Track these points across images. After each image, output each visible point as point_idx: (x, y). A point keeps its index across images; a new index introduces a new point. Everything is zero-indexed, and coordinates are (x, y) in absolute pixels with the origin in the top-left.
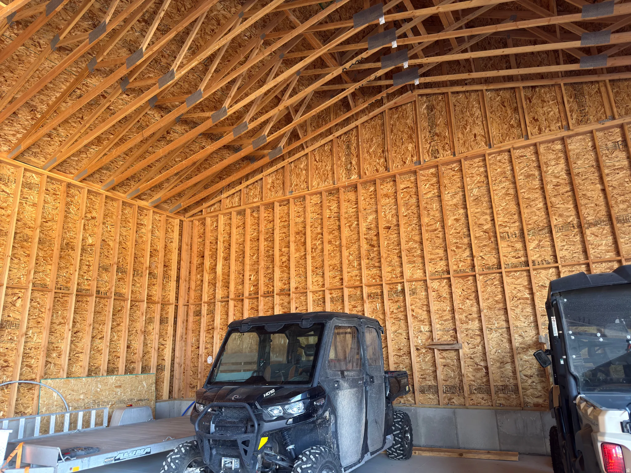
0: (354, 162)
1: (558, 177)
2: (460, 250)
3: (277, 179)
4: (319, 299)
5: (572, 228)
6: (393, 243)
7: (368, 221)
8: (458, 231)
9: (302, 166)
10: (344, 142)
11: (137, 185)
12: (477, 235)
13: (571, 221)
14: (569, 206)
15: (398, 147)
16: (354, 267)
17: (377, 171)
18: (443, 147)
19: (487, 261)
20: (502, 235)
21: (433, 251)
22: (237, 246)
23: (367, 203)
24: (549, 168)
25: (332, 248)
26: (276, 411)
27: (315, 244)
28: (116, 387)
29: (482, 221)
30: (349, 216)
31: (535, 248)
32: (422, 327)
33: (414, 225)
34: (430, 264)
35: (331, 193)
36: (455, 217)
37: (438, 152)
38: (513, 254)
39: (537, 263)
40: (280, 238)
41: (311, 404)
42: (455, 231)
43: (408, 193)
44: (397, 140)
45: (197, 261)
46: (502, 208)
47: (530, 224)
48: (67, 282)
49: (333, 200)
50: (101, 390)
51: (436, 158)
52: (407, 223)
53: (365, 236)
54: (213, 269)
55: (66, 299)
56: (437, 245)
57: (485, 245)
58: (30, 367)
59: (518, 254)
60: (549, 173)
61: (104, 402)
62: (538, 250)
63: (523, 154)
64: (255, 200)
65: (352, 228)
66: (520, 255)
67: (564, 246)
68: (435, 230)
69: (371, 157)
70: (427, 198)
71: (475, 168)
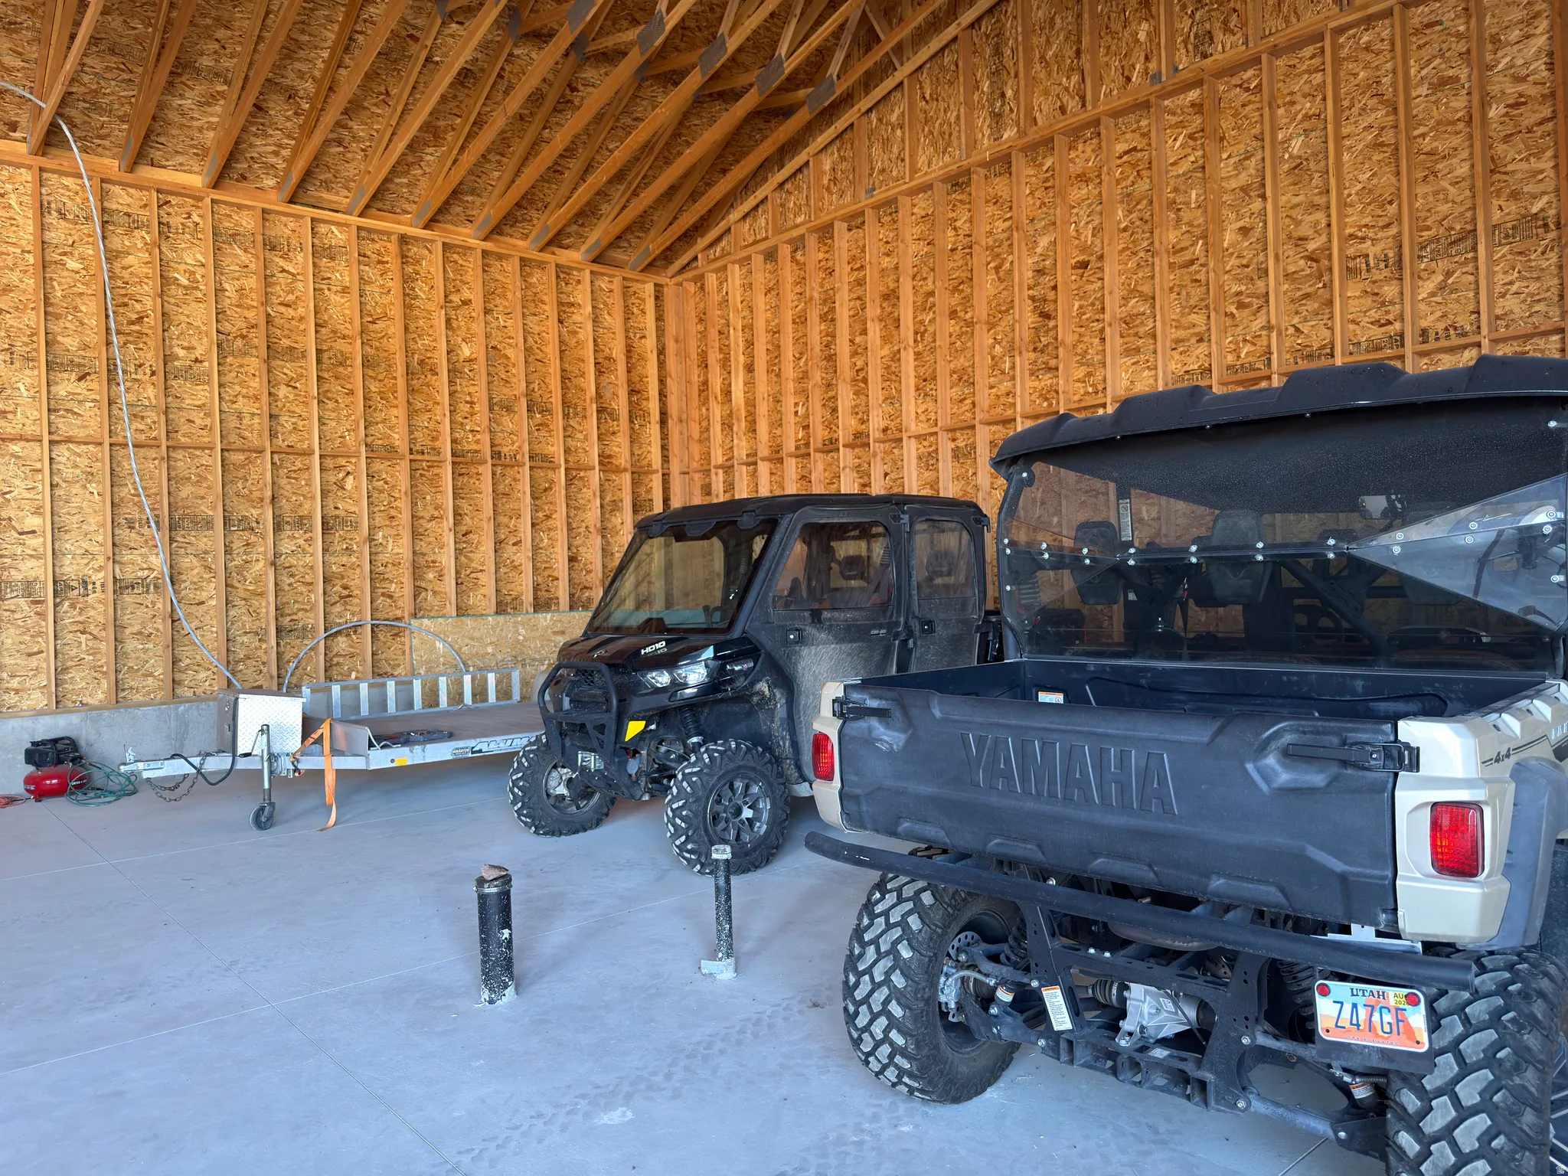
0: (1009, 93)
1: (1524, 79)
2: (1246, 312)
3: (843, 159)
4: (929, 454)
5: (1541, 231)
6: (1093, 304)
7: (1039, 250)
8: (1245, 262)
9: (894, 118)
10: (988, 37)
12: (1291, 269)
13: (1542, 210)
14: (1541, 166)
15: (1113, 34)
16: (1003, 372)
17: (1063, 109)
18: (1225, 22)
19: (1308, 336)
20: (1351, 265)
21: (1184, 321)
22: (769, 336)
23: (1038, 203)
24: (1500, 54)
25: (957, 328)
26: (663, 679)
27: (922, 322)
28: (555, 633)
29: (1305, 230)
30: (995, 242)
31: (1433, 294)
32: (1144, 508)
33: (1142, 254)
34: (1174, 353)
35: (957, 184)
36: (1241, 224)
37: (1211, 38)
38: (1374, 314)
39: (1432, 336)
40: (852, 313)
41: (723, 668)
42: (1238, 262)
43: (1134, 165)
44: (1113, 15)
45: (699, 376)
46: (1360, 186)
47: (1428, 228)
48: (434, 439)
49: (961, 201)
50: (526, 639)
51: (1205, 56)
52: (1127, 248)
53: (1031, 292)
55: (436, 471)
56: (1192, 302)
57: (1307, 296)
58: (391, 597)
59: (1387, 312)
60: (1500, 67)
61: (534, 660)
62: (1438, 299)
63: (1433, 18)
64: (799, 220)
65: (1001, 274)
66: (1391, 317)
67: (1511, 283)
68: (1192, 262)
69: (1049, 74)
70: (1178, 176)
71: (1299, 75)
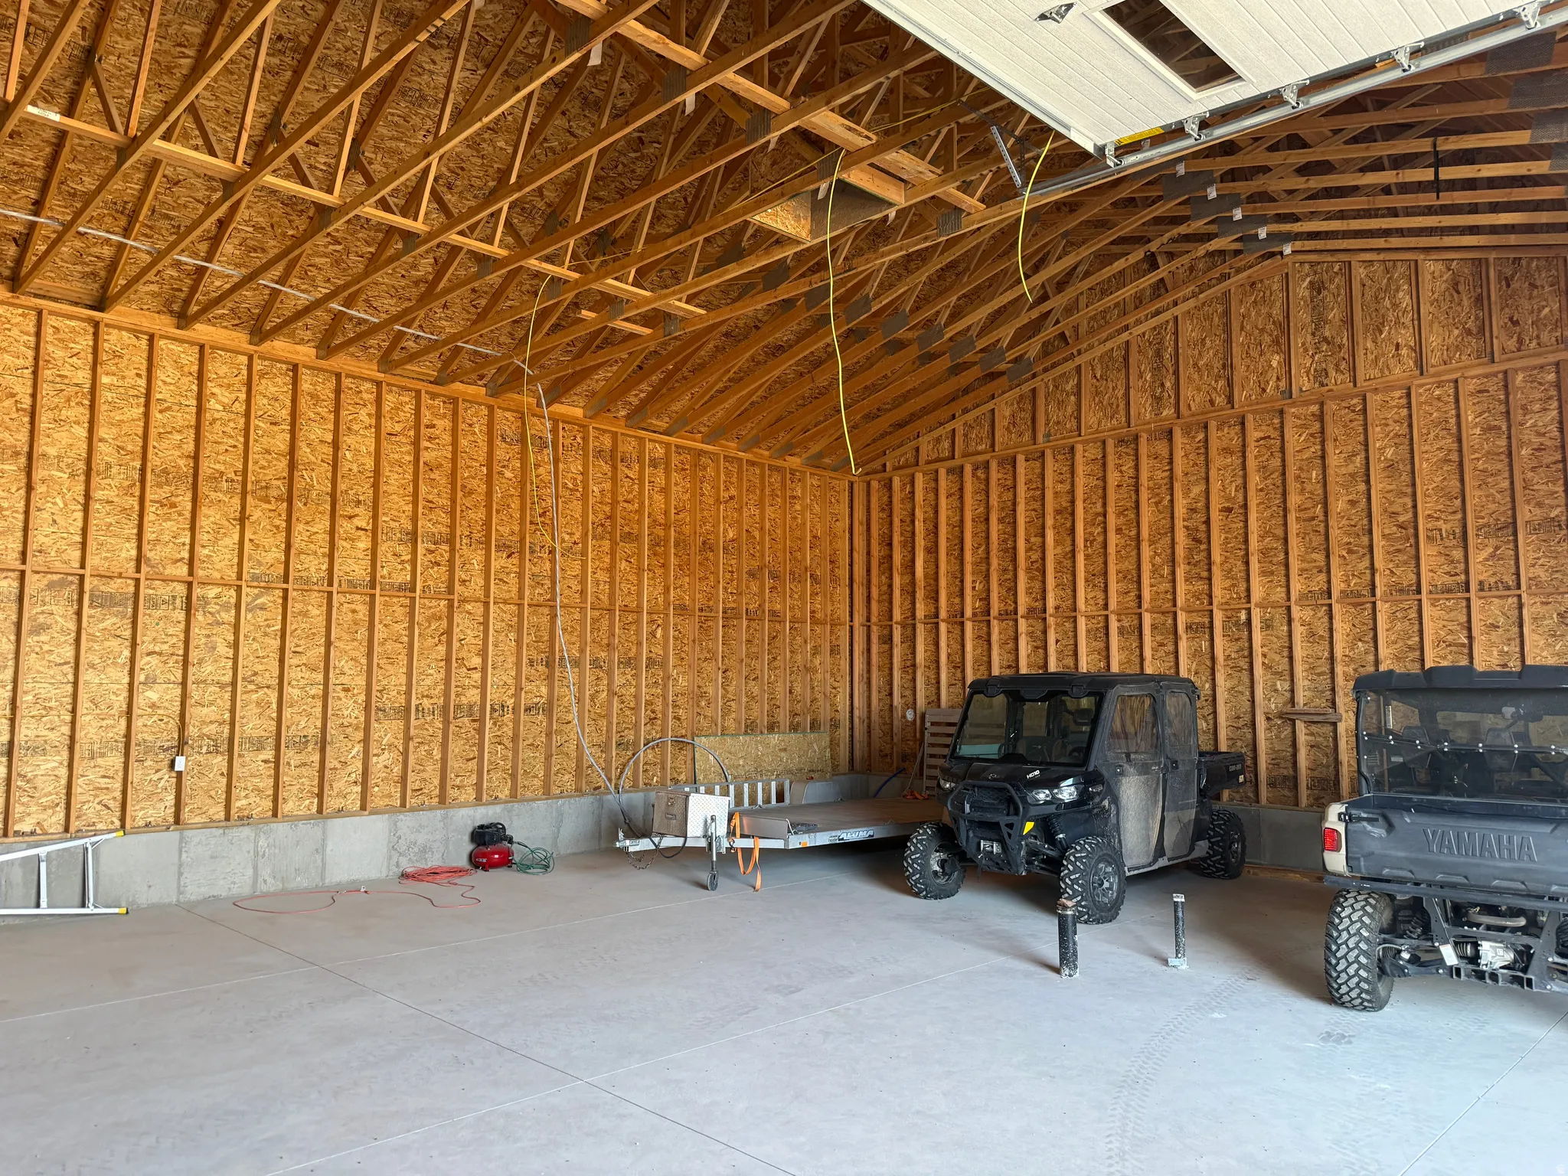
0: (1168, 384)
1: (1544, 435)
2: (1354, 556)
3: (1022, 410)
4: (1097, 629)
5: (1557, 529)
6: (1236, 538)
7: (1192, 495)
8: (1353, 523)
9: (1068, 387)
10: (1150, 343)
11: (789, 436)
12: (1387, 531)
13: (1557, 516)
14: (1557, 489)
15: (1252, 360)
16: (1162, 576)
17: (1212, 402)
18: (1337, 365)
19: (1399, 577)
20: (1430, 534)
21: (1308, 557)
22: (950, 529)
23: (1191, 463)
24: (1527, 417)
25: (1123, 541)
26: (1042, 795)
27: (1091, 534)
28: (780, 750)
29: (1396, 508)
30: (1155, 484)
31: (1487, 560)
32: (1278, 683)
33: (1275, 508)
34: (1300, 578)
35: (1123, 441)
36: (1350, 498)
37: (1327, 374)
38: (1446, 568)
39: (1486, 587)
40: (1028, 520)
41: (1086, 789)
42: (1347, 522)
43: (1269, 448)
44: (1252, 346)
45: (880, 551)
46: (1435, 485)
47: (1483, 518)
48: (709, 600)
49: (1126, 453)
50: (763, 755)
51: (1322, 385)
52: (1263, 503)
53: (1186, 523)
54: (910, 566)
55: (710, 623)
56: (1314, 544)
57: (1399, 551)
58: (679, 719)
59: (1455, 568)
60: (1528, 425)
61: (768, 771)
62: (1491, 563)
63: (1482, 387)
64: (980, 448)
65: (1160, 508)
66: (1458, 571)
67: (1538, 558)
68: (1313, 519)
69: (1201, 377)
70: (1302, 460)
71: (1391, 408)
